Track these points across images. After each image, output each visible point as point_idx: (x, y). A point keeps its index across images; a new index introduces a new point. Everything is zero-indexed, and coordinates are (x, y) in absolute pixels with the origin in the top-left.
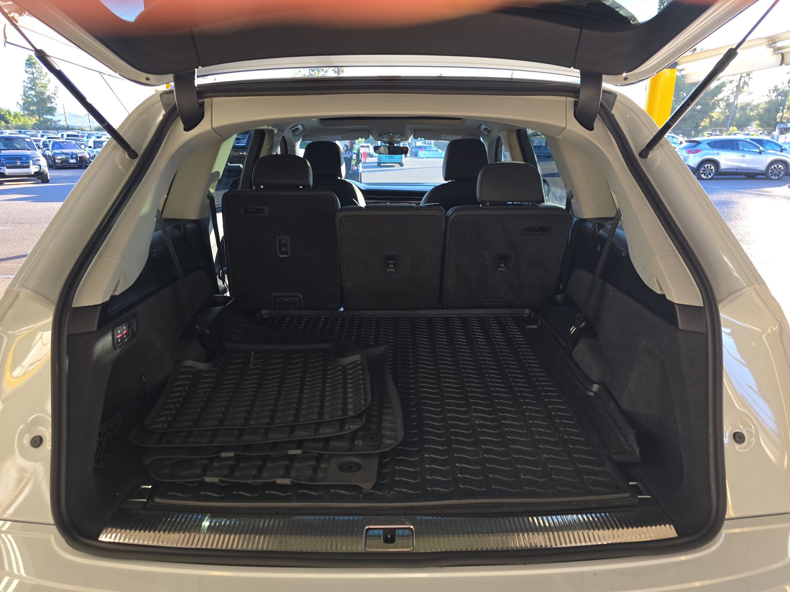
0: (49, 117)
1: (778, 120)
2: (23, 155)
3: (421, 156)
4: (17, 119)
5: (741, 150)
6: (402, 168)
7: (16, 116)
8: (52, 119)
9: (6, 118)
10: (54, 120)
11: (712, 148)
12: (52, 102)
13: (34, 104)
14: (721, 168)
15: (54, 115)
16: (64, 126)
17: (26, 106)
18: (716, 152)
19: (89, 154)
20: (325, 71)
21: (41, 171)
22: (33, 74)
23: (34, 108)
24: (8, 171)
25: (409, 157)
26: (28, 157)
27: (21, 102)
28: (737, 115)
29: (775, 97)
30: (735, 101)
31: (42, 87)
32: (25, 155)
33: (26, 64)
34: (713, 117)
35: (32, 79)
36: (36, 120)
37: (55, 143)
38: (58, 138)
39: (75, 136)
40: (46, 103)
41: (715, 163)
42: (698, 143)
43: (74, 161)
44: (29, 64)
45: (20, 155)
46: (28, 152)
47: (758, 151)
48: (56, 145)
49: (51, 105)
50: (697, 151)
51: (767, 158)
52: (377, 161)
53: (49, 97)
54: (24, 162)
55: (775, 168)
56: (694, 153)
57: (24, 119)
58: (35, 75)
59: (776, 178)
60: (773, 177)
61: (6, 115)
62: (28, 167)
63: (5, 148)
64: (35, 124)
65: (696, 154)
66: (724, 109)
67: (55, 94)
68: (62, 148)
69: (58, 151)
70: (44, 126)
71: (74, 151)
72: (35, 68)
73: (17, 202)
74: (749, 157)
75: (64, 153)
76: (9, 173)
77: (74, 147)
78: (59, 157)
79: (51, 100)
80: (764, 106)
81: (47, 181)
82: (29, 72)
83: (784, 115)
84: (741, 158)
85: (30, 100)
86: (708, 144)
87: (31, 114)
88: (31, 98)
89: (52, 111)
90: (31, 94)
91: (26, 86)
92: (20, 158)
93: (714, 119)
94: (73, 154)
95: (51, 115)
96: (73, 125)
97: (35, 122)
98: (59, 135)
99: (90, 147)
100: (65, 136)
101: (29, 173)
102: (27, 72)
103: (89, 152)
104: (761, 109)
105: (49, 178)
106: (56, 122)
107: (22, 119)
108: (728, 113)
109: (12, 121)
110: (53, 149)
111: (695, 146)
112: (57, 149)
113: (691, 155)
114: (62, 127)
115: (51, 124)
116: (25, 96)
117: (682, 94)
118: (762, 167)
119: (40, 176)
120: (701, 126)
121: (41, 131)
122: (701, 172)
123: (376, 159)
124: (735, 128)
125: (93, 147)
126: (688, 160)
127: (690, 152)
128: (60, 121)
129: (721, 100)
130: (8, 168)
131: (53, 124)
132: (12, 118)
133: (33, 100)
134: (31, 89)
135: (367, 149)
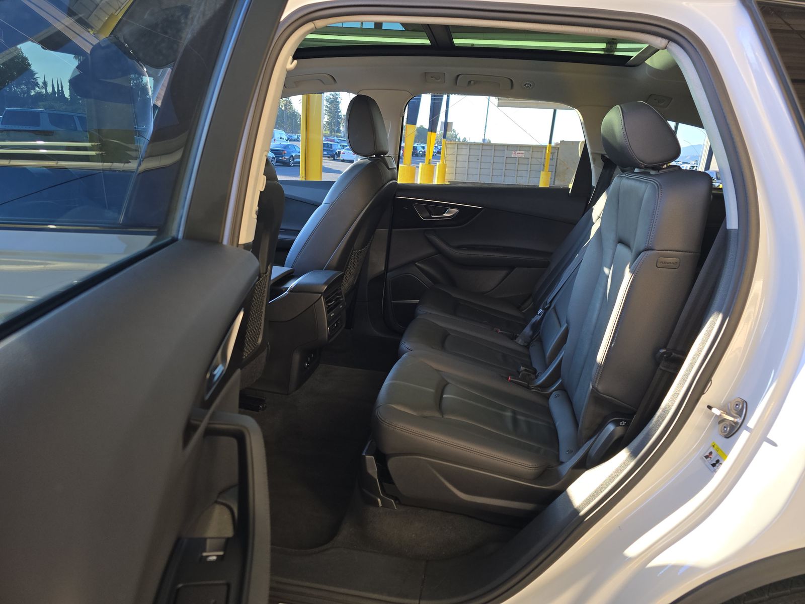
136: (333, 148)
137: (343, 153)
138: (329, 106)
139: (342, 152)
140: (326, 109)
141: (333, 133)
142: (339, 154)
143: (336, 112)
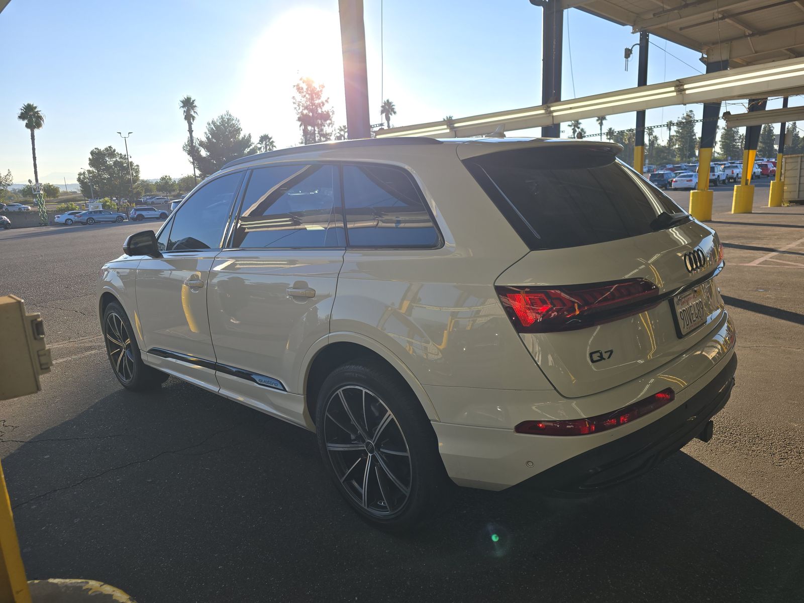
136: (665, 178)
137: (675, 182)
138: (681, 131)
139: (674, 180)
140: (678, 134)
141: (684, 159)
142: (670, 184)
143: (689, 136)
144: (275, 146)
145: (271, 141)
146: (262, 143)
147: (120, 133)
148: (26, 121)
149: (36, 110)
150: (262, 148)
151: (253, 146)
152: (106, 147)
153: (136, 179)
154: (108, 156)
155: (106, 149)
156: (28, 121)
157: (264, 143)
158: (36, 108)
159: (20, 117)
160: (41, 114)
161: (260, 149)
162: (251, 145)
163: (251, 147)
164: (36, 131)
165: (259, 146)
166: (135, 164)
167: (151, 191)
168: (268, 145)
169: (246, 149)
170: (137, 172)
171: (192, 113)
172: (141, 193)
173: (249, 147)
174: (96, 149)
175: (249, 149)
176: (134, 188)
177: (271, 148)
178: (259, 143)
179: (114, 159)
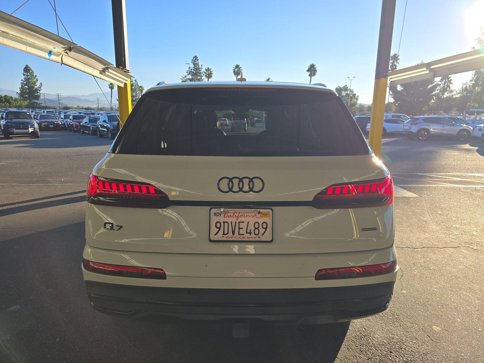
0: (36, 101)
1: (468, 107)
2: (25, 122)
3: (257, 126)
4: (16, 102)
5: (442, 124)
6: (245, 132)
7: (16, 100)
8: (37, 102)
9: (10, 101)
10: (39, 102)
11: (425, 122)
12: (38, 93)
13: (27, 93)
14: (431, 133)
15: (39, 100)
16: (44, 106)
17: (22, 93)
18: (427, 124)
19: (61, 122)
20: (201, 76)
21: (35, 131)
22: (28, 76)
23: (27, 96)
24: (16, 131)
25: (249, 126)
26: (28, 123)
27: (19, 92)
28: (444, 104)
29: (466, 94)
30: (442, 96)
31: (33, 83)
32: (27, 122)
33: (24, 70)
34: (430, 105)
35: (27, 79)
36: (28, 103)
37: (41, 116)
38: (42, 113)
39: (52, 112)
40: (34, 93)
41: (428, 131)
42: (417, 119)
43: (52, 126)
44: (26, 70)
45: (23, 122)
46: (28, 121)
47: (452, 124)
48: (42, 117)
49: (37, 94)
50: (417, 124)
51: (457, 129)
52: (230, 128)
53: (36, 90)
54: (26, 126)
55: (462, 133)
56: (414, 125)
57: (20, 102)
58: (29, 77)
59: (463, 139)
60: (461, 139)
61: (10, 99)
62: (28, 129)
63: (14, 118)
64: (27, 105)
65: (416, 125)
66: (436, 100)
67: (40, 88)
68: (45, 119)
69: (43, 120)
70: (33, 106)
71: (52, 120)
72: (29, 73)
73: (23, 148)
74: (447, 127)
75: (46, 122)
76: (16, 132)
77: (52, 118)
78: (43, 124)
79: (37, 91)
80: (460, 99)
81: (38, 137)
82: (26, 75)
83: (471, 104)
84: (442, 128)
85: (25, 91)
86: (423, 120)
87: (25, 99)
88: (25, 90)
89: (38, 97)
90: (26, 88)
91: (23, 83)
92: (23, 123)
93: (430, 106)
94: (52, 122)
95: (37, 100)
96: (50, 106)
97: (27, 104)
98: (42, 111)
99: (62, 118)
100: (45, 112)
101: (28, 132)
102: (24, 75)
103: (61, 121)
104: (458, 101)
105: (39, 135)
106: (39, 104)
107: (19, 102)
108: (438, 103)
109: (13, 103)
110: (40, 119)
111: (415, 121)
112: (43, 119)
113: (413, 126)
114: (43, 107)
115: (36, 105)
116: (22, 89)
117: (411, 92)
118: (455, 133)
119: (34, 134)
120: (423, 110)
121: (31, 109)
122: (419, 135)
123: (230, 127)
124: (442, 112)
125: (63, 118)
126: (412, 129)
127: (412, 124)
128: (42, 103)
129: (435, 95)
130: (16, 129)
131: (38, 105)
132: (13, 102)
133: (26, 91)
134: (26, 85)
135: (225, 121)
144: (452, 83)
145: (449, 79)
146: (442, 81)
147: (349, 77)
148: (309, 73)
149: (315, 67)
150: (442, 85)
151: (435, 83)
152: (344, 86)
153: (355, 104)
154: (343, 91)
155: (344, 87)
156: (310, 73)
157: (444, 81)
158: (315, 65)
159: (307, 71)
160: (317, 69)
161: (439, 85)
162: (434, 83)
163: (434, 84)
164: (313, 77)
165: (440, 83)
166: (357, 95)
167: (363, 111)
168: (447, 82)
169: (430, 86)
170: (357, 100)
171: (395, 63)
172: (356, 112)
173: (432, 84)
174: (339, 86)
175: (432, 85)
176: (353, 109)
177: (449, 84)
178: (440, 81)
179: (346, 92)
